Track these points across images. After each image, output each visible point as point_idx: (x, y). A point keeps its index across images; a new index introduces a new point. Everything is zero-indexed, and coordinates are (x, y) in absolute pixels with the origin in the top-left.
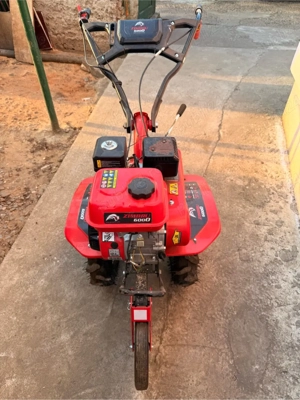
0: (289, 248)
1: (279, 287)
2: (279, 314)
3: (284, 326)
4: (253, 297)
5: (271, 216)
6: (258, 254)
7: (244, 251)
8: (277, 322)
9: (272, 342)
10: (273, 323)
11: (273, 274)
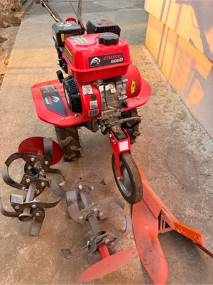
0: (180, 112)
1: (184, 134)
2: (191, 147)
3: (197, 152)
4: (172, 143)
5: (162, 98)
6: (164, 120)
7: (155, 120)
8: (192, 152)
9: (195, 163)
10: (190, 153)
11: (178, 128)
